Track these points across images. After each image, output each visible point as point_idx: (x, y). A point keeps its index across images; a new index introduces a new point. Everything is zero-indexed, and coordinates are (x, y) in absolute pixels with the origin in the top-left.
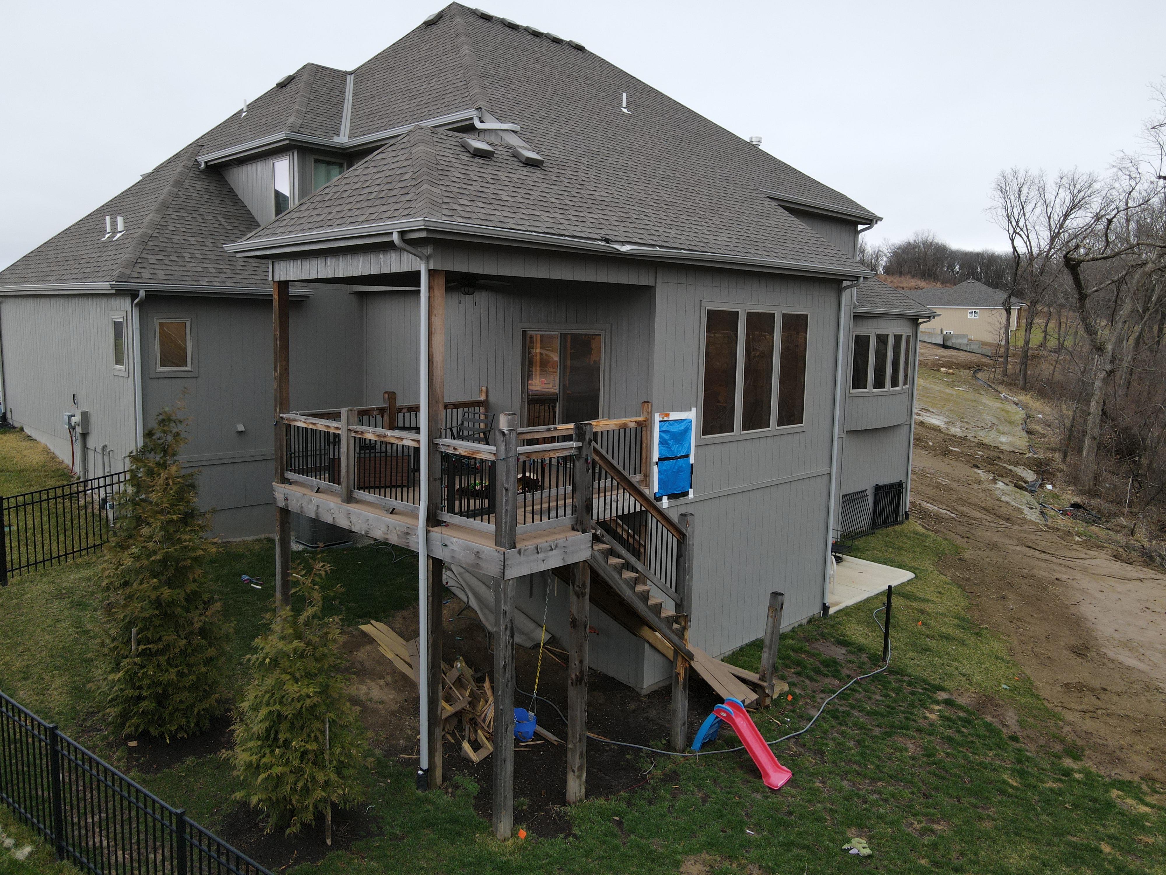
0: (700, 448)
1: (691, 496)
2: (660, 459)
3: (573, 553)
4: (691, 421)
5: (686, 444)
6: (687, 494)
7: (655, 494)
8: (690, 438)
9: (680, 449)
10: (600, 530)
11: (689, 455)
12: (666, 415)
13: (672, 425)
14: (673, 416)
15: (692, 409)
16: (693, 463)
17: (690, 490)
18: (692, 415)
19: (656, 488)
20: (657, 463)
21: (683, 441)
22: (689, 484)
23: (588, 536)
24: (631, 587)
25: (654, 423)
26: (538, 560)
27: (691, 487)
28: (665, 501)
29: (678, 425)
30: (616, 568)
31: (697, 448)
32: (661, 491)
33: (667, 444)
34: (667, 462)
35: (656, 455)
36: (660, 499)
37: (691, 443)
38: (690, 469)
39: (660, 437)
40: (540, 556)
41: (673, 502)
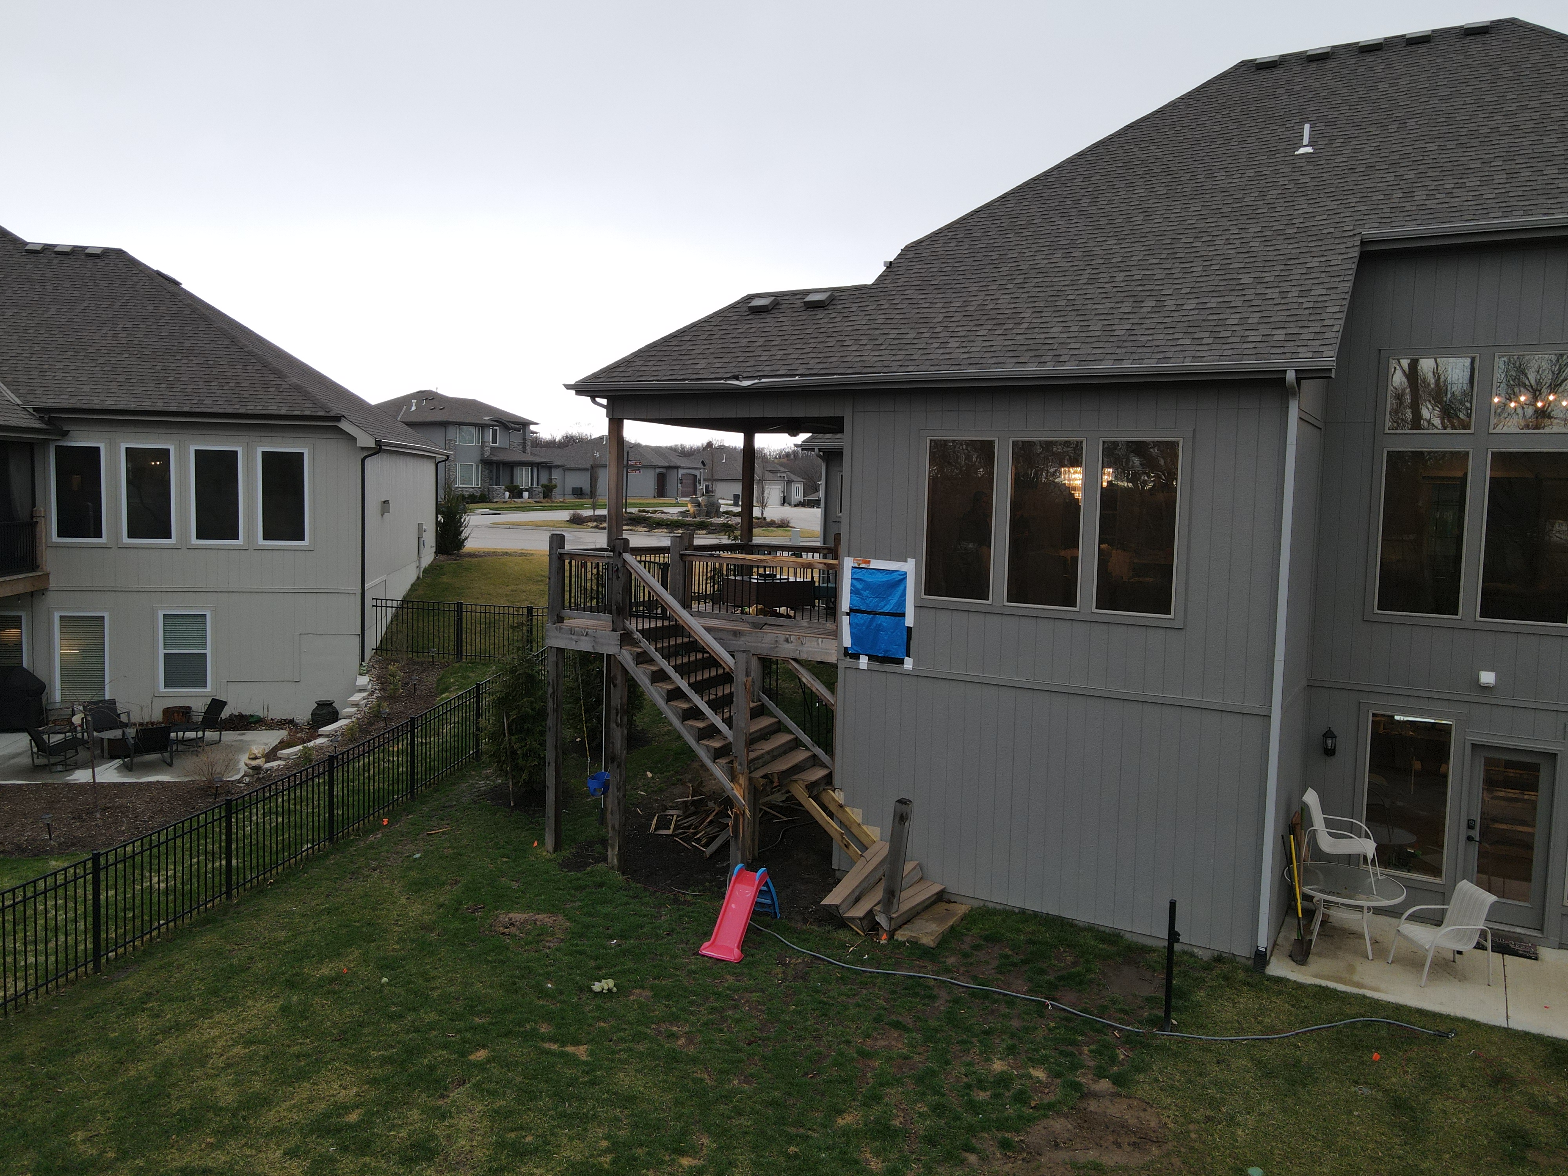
0: (923, 610)
1: (908, 664)
3: (602, 644)
4: (906, 574)
5: (894, 600)
6: (901, 662)
7: (846, 648)
8: (904, 594)
9: (882, 604)
10: (638, 636)
11: (903, 615)
12: (865, 562)
13: (870, 574)
14: (876, 564)
15: (909, 560)
16: (911, 625)
17: (906, 658)
18: (909, 567)
19: (847, 642)
20: (848, 614)
21: (888, 596)
22: (904, 651)
23: (616, 635)
24: (662, 697)
25: (843, 568)
26: (572, 639)
27: (909, 656)
28: (864, 661)
29: (881, 576)
30: (645, 673)
31: (918, 610)
32: (855, 648)
33: (860, 594)
34: (860, 615)
35: (845, 604)
36: (856, 657)
37: (905, 600)
38: (905, 633)
39: (852, 585)
40: (574, 637)
41: (876, 666)
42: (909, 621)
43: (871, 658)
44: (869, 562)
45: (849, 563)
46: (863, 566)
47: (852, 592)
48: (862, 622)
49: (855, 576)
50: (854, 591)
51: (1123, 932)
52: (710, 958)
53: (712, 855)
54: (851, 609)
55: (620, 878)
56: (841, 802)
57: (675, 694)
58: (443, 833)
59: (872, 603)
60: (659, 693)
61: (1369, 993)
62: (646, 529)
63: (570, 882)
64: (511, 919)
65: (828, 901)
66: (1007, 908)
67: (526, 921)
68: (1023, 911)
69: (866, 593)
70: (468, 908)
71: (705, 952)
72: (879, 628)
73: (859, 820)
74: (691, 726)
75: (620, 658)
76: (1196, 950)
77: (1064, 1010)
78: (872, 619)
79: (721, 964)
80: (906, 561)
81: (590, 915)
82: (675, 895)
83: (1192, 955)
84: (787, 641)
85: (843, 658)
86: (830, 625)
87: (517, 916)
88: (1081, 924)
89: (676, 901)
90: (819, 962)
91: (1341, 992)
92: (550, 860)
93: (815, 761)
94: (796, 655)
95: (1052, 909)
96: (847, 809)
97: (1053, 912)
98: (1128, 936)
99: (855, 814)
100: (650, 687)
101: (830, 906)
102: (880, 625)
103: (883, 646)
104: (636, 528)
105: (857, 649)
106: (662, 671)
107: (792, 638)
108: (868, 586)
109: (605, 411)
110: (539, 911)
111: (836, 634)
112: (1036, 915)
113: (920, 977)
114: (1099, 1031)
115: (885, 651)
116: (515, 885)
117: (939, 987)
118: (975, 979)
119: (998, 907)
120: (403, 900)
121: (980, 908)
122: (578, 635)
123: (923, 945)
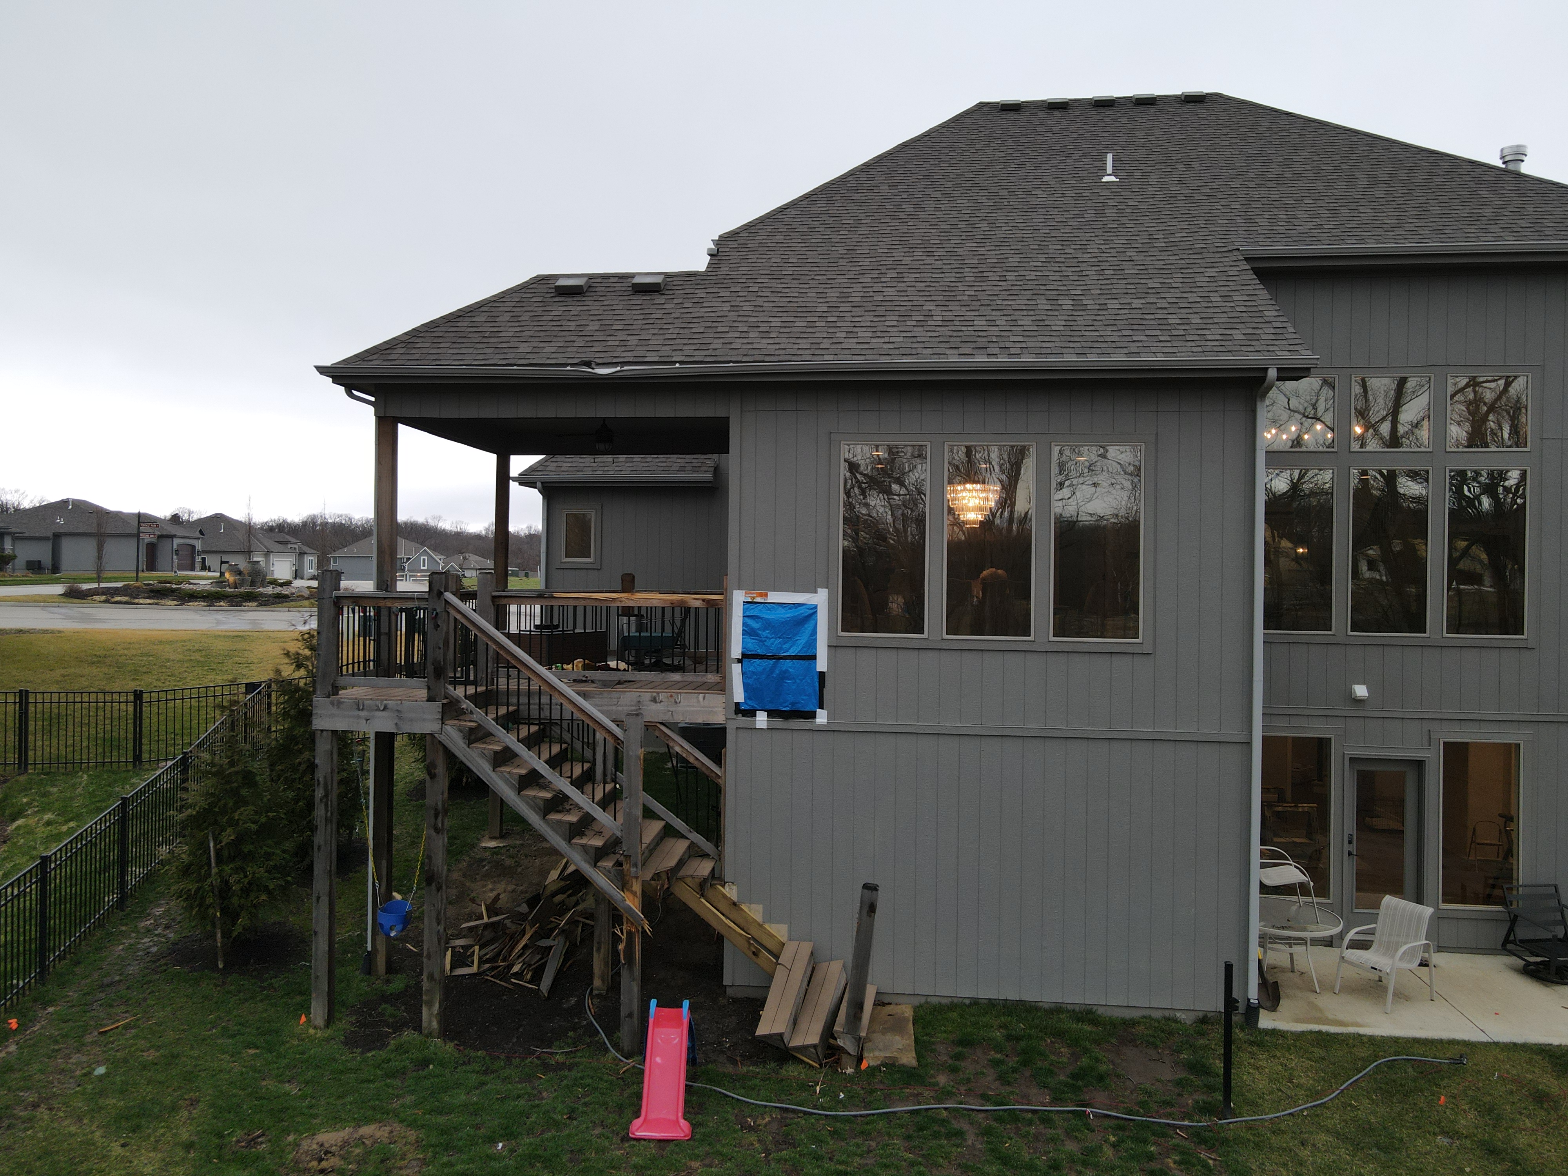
0: (839, 650)
1: (822, 717)
2: (744, 655)
3: (411, 720)
4: (816, 607)
5: (802, 640)
6: (812, 715)
7: (737, 704)
8: (814, 632)
9: (787, 646)
10: (466, 704)
11: (814, 657)
12: (761, 595)
13: (769, 610)
14: (775, 597)
15: (819, 590)
16: (825, 670)
17: (818, 710)
18: (820, 599)
19: (739, 695)
20: (739, 661)
21: (795, 635)
22: (815, 701)
23: (436, 706)
24: (511, 786)
25: (731, 604)
26: (359, 717)
27: (821, 707)
28: (762, 719)
29: (783, 611)
30: (483, 755)
31: (833, 649)
32: (750, 702)
33: (757, 635)
34: (758, 661)
35: (736, 649)
36: (751, 713)
37: (816, 640)
38: (816, 679)
39: (744, 624)
40: (363, 714)
41: (779, 723)
42: (822, 665)
43: (771, 714)
44: (766, 595)
45: (739, 598)
46: (759, 600)
47: (745, 633)
48: (760, 669)
49: (748, 613)
50: (748, 632)
51: (1095, 1008)
52: (650, 1140)
53: (550, 992)
54: (743, 654)
55: (450, 1047)
56: (735, 898)
57: (532, 779)
58: (127, 1027)
59: (774, 645)
60: (507, 782)
61: (1362, 1031)
62: (175, 602)
63: (378, 1067)
64: (322, 1145)
65: (763, 1029)
66: (955, 1000)
67: (346, 1143)
68: (975, 1002)
69: (766, 633)
70: (238, 1141)
71: (639, 1134)
72: (784, 675)
73: (759, 918)
74: (559, 822)
75: (442, 738)
76: (1178, 1015)
77: (1109, 1116)
78: (774, 666)
79: (672, 1146)
80: (816, 592)
81: (440, 1112)
82: (538, 1058)
83: (1176, 1021)
84: (654, 700)
85: (735, 716)
86: (711, 678)
87: (330, 1137)
88: (1046, 1006)
89: (546, 1068)
90: (790, 1115)
91: (1334, 1034)
92: (328, 1040)
93: (695, 852)
94: (667, 718)
95: (1011, 994)
96: (743, 907)
97: (1013, 996)
98: (1101, 1011)
99: (755, 912)
100: (493, 775)
101: (770, 1036)
102: (786, 671)
103: (791, 698)
104: (163, 602)
105: (753, 704)
106: (507, 749)
107: (662, 697)
108: (768, 624)
109: (371, 409)
110: (359, 1123)
111: (723, 687)
112: (992, 1004)
113: (927, 1110)
114: (1164, 1135)
115: (793, 704)
116: (292, 1089)
117: (955, 1118)
118: (985, 1098)
119: (944, 1001)
120: (116, 1149)
121: (921, 1006)
122: (370, 709)
123: (904, 1065)
